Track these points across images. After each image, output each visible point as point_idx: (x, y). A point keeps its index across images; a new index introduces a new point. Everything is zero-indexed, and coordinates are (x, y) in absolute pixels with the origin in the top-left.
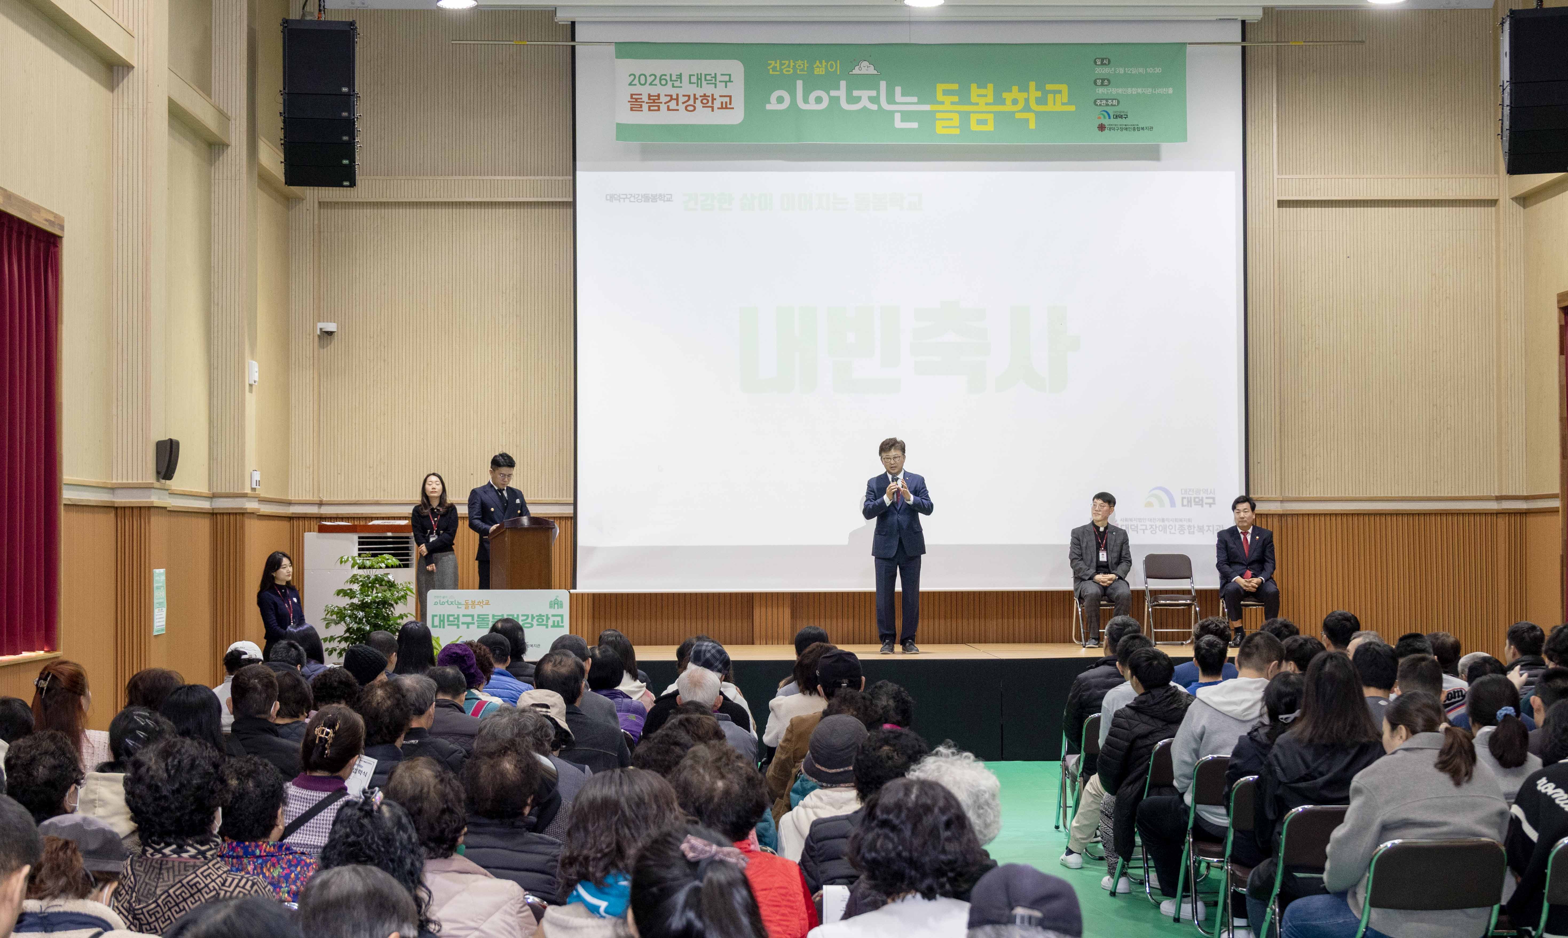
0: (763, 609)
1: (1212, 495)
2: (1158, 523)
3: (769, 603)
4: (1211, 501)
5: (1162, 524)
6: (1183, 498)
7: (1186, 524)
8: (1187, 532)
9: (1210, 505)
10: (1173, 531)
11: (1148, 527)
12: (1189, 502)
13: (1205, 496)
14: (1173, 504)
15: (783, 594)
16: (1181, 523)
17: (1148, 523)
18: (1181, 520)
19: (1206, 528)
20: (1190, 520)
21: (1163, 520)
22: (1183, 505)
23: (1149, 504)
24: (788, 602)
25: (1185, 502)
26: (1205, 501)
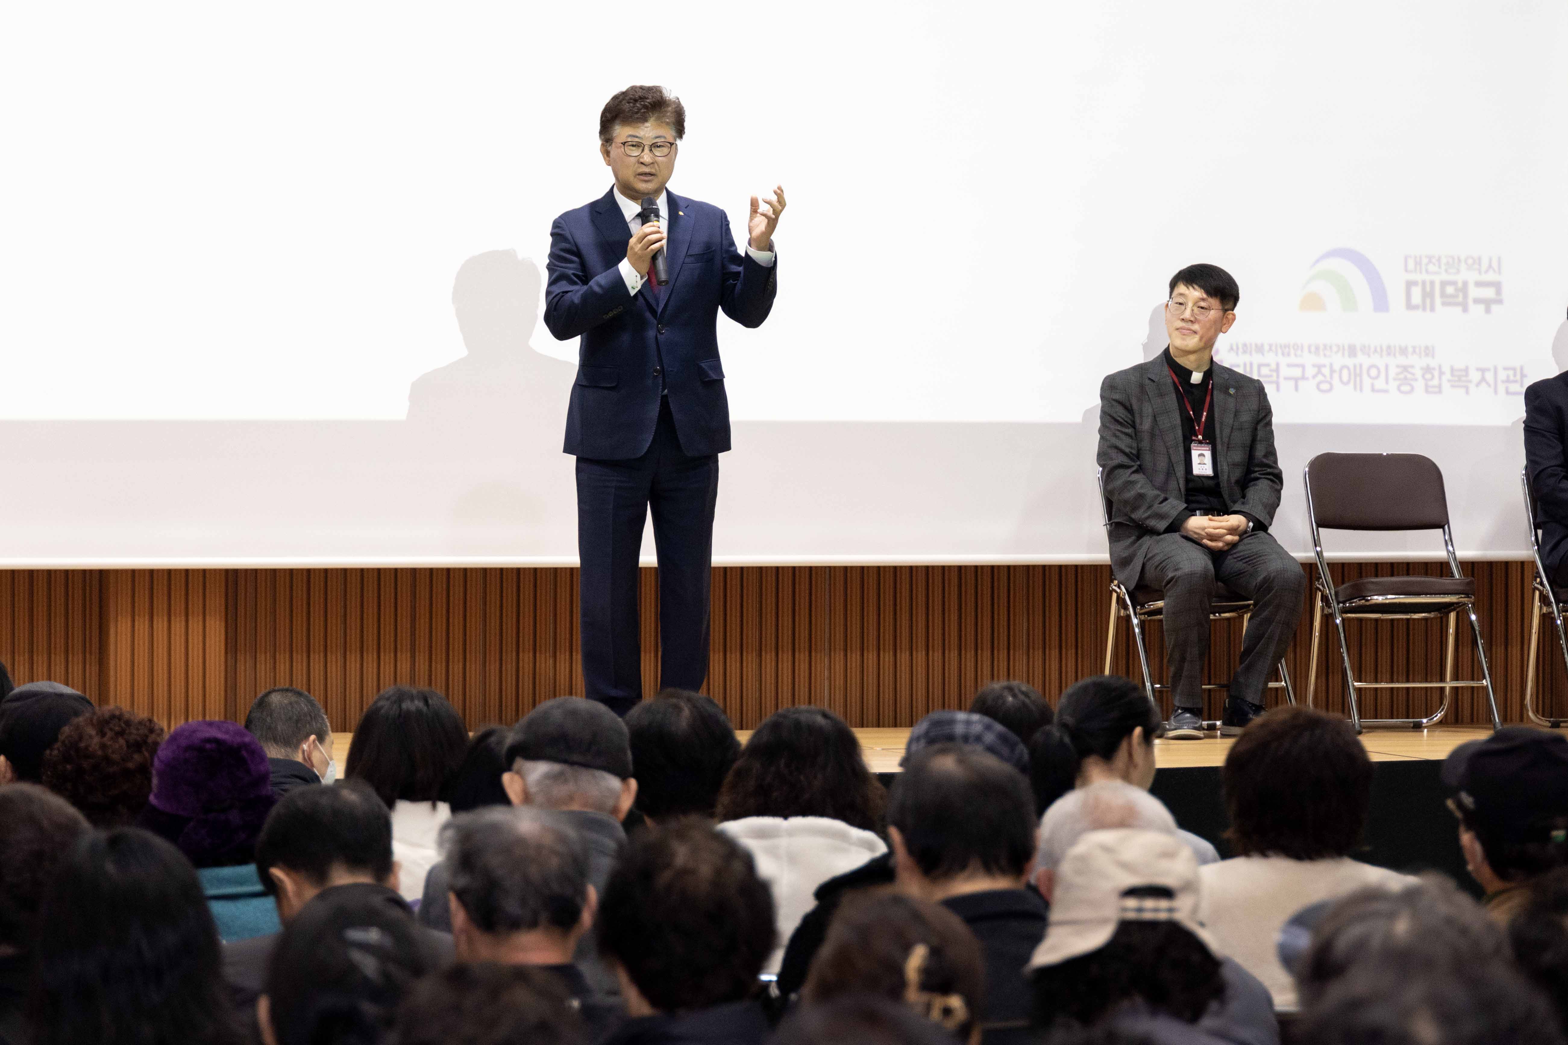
0: (142, 625)
1: (1491, 277)
2: (1338, 360)
3: (160, 603)
4: (1489, 293)
5: (1350, 362)
6: (1410, 284)
7: (1418, 362)
8: (1420, 385)
9: (1488, 304)
10: (1380, 384)
11: (1310, 371)
12: (1428, 295)
13: (1471, 277)
14: (1381, 302)
15: (204, 573)
16: (1402, 360)
17: (1308, 360)
18: (1403, 351)
19: (1475, 376)
20: (1429, 351)
21: (1352, 351)
22: (1410, 306)
23: (1312, 302)
24: (216, 602)
25: (1417, 295)
26: (1474, 292)
